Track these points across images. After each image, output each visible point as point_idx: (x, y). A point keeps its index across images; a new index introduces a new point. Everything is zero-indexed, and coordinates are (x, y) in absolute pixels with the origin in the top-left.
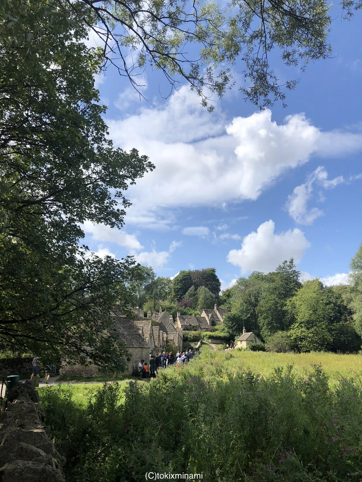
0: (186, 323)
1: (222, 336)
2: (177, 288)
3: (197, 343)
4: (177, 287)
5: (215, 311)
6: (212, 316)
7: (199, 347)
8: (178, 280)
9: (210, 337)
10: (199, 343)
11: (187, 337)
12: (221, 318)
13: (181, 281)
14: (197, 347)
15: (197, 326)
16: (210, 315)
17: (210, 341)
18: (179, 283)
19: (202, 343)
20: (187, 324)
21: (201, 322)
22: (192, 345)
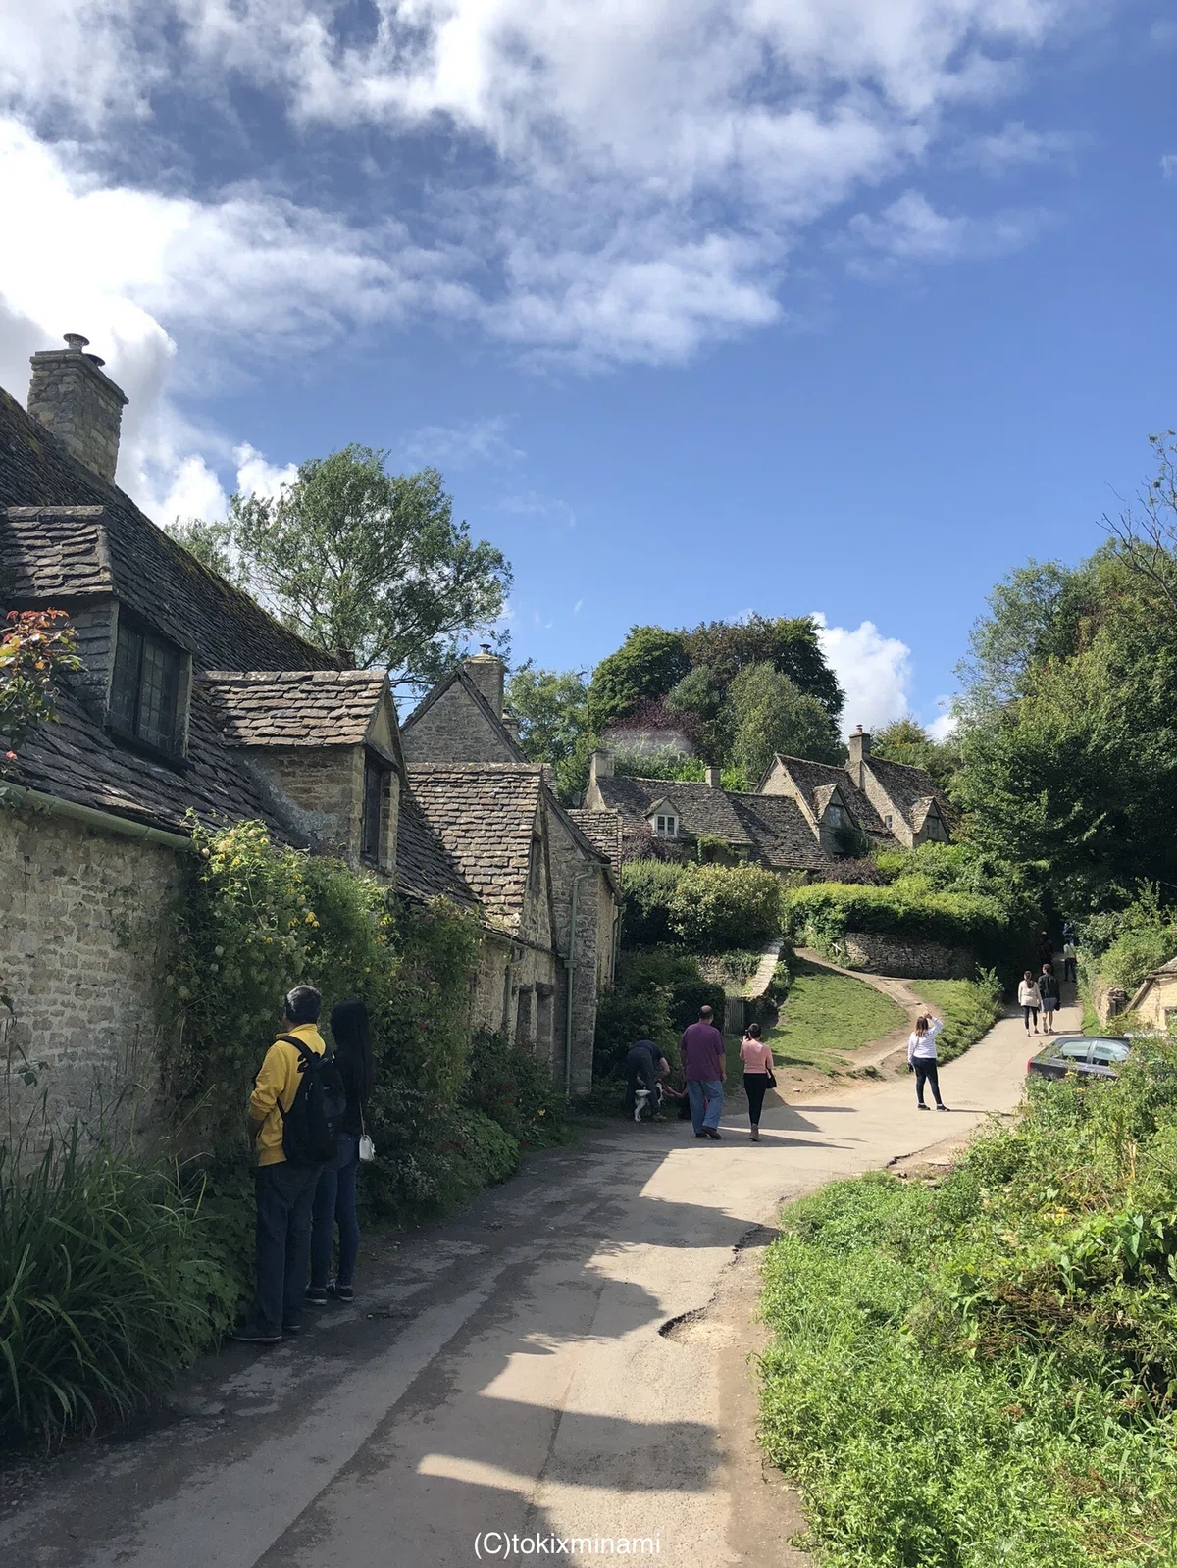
0: (653, 822)
1: (956, 910)
2: (614, 708)
3: (747, 958)
4: (613, 703)
5: (855, 776)
6: (840, 801)
7: (777, 993)
8: (614, 673)
9: (861, 921)
10: (770, 964)
11: (661, 913)
12: (897, 817)
13: (633, 674)
14: (756, 987)
15: (738, 847)
16: (825, 792)
17: (855, 951)
18: (622, 683)
19: (795, 967)
20: (666, 835)
21: (765, 829)
22: (712, 972)
